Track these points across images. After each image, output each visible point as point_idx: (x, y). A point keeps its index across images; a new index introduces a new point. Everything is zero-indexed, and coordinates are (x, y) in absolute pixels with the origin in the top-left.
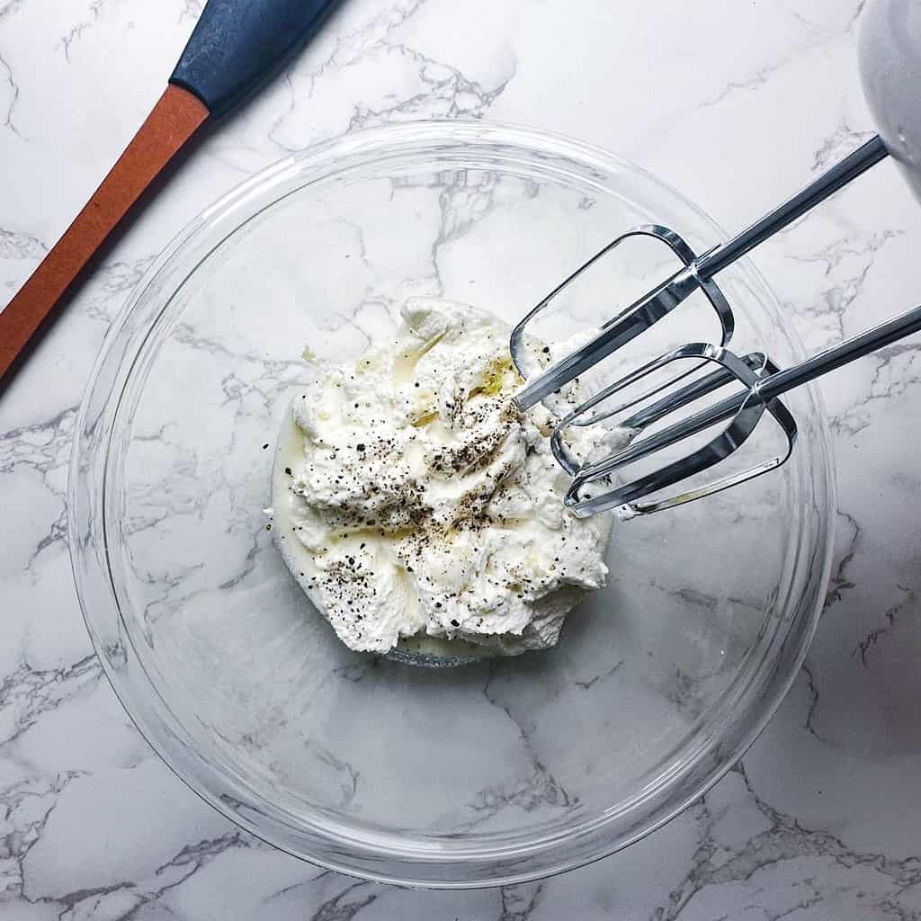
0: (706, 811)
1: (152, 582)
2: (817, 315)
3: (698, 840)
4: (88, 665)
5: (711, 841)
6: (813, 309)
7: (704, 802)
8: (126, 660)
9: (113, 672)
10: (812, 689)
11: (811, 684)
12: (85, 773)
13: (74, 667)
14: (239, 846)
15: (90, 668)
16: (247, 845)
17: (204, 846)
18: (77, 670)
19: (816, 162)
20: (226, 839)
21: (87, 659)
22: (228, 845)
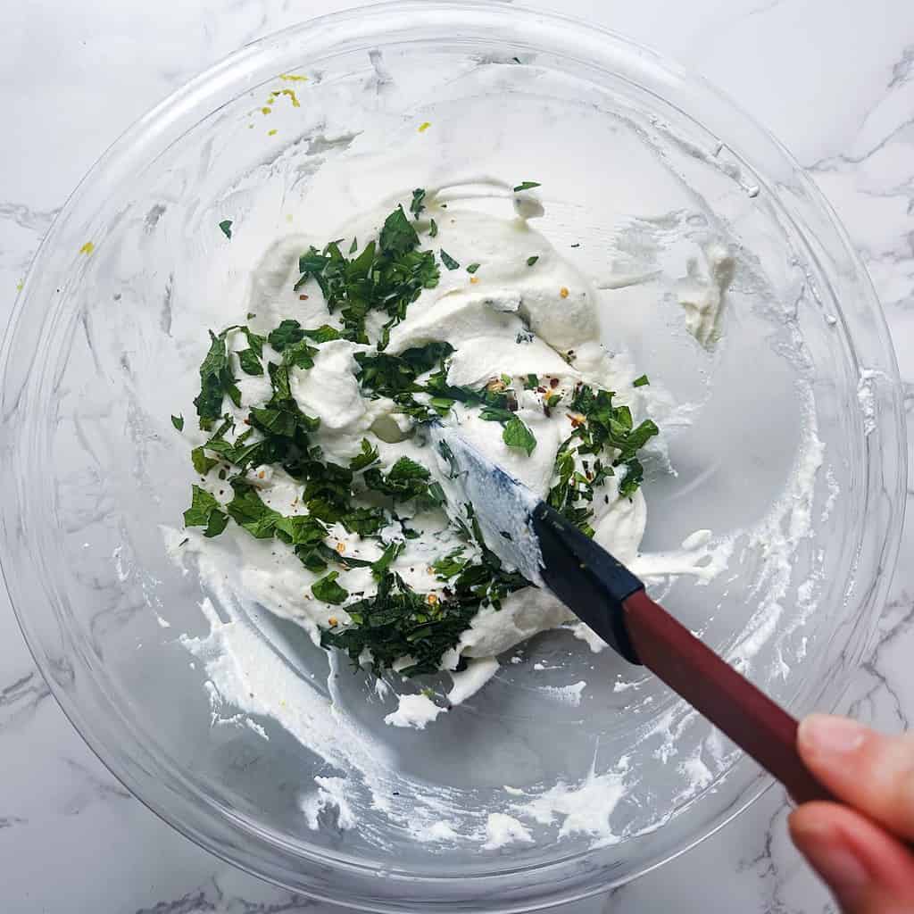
0: (772, 867)
1: (99, 588)
2: (897, 261)
3: (763, 903)
4: (21, 690)
5: (779, 904)
6: (892, 253)
7: (769, 855)
8: (73, 676)
9: (61, 690)
10: (901, 717)
11: (898, 711)
12: (18, 820)
13: (6, 691)
14: (203, 910)
15: (25, 693)
16: (213, 908)
17: (162, 909)
18: (8, 695)
19: (892, 78)
20: (187, 900)
21: (22, 682)
22: (190, 909)
